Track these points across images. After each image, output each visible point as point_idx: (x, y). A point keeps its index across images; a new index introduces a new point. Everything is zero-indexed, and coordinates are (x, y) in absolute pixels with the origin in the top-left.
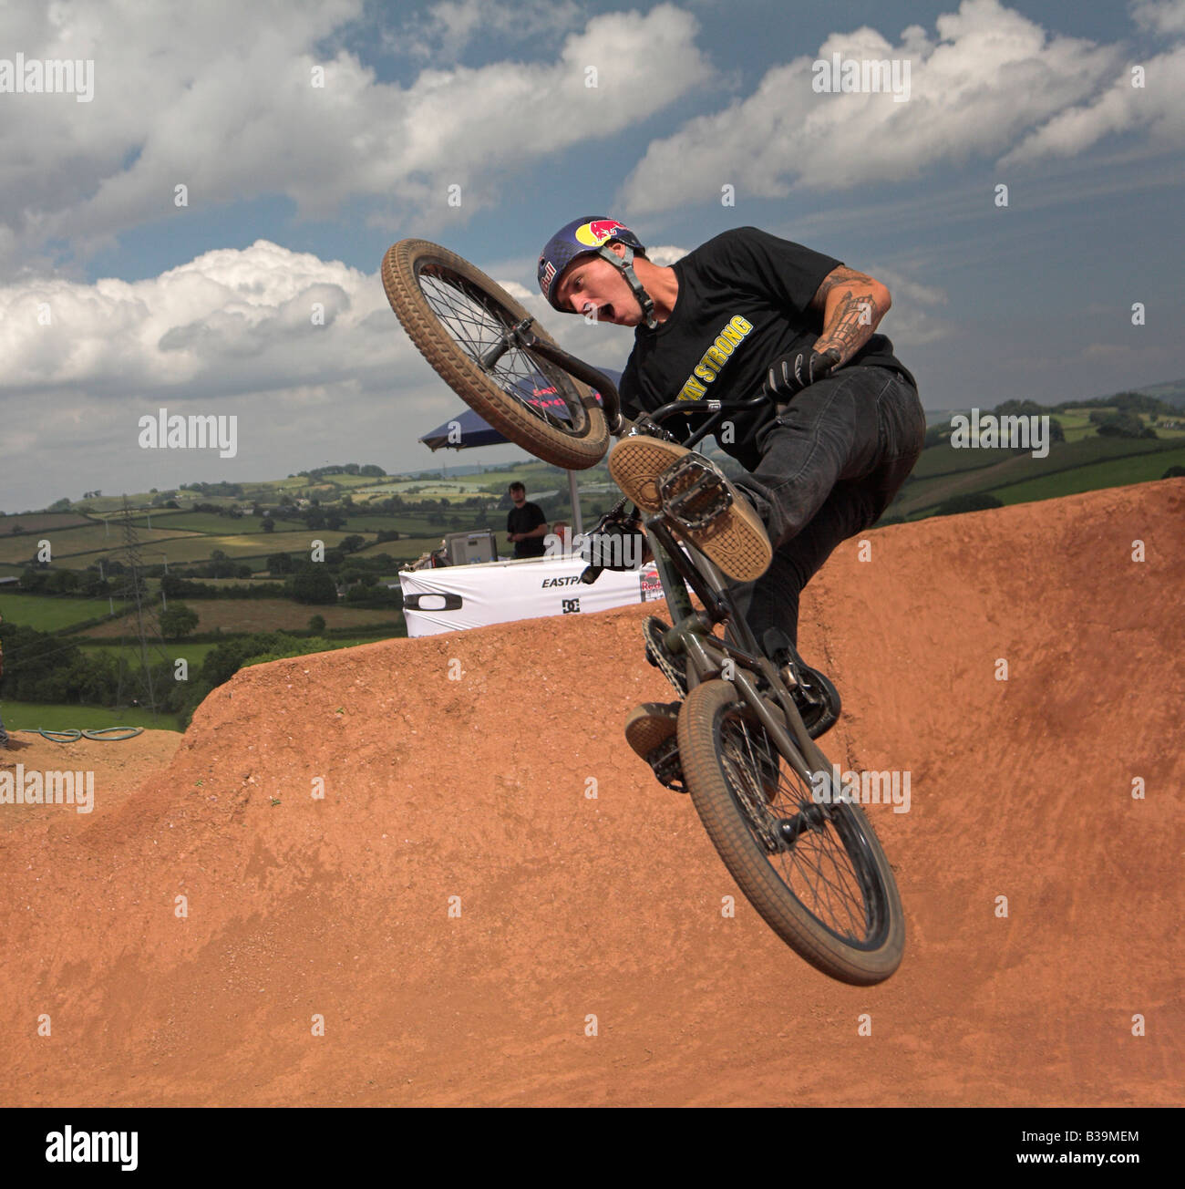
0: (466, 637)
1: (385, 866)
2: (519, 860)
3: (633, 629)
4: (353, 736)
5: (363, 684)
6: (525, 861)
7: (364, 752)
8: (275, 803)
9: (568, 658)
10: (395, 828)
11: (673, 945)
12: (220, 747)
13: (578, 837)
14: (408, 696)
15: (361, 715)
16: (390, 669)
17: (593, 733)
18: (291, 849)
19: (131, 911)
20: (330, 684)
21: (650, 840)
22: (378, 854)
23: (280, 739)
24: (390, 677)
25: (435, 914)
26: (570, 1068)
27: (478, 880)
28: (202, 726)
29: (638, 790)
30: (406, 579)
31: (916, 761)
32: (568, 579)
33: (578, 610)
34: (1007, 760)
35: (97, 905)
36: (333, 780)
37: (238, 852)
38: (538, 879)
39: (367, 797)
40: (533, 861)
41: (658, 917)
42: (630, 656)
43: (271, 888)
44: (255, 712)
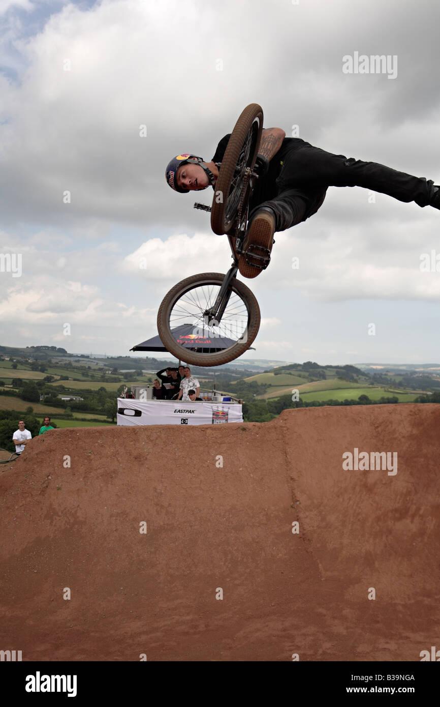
0: (146, 429)
1: (105, 521)
2: (162, 523)
4: (95, 464)
5: (101, 443)
6: (164, 524)
7: (99, 471)
8: (59, 489)
9: (186, 442)
10: (110, 505)
11: (225, 564)
13: (186, 516)
14: (119, 450)
15: (99, 456)
17: (194, 474)
18: (65, 509)
20: (87, 441)
21: (215, 520)
22: (102, 515)
24: (113, 441)
26: (188, 614)
29: (210, 499)
30: (119, 400)
32: (185, 410)
33: (187, 423)
34: (351, 502)
36: (85, 481)
37: (41, 508)
38: (169, 532)
39: (99, 490)
40: (168, 525)
41: (218, 552)
43: (55, 525)
44: (54, 449)
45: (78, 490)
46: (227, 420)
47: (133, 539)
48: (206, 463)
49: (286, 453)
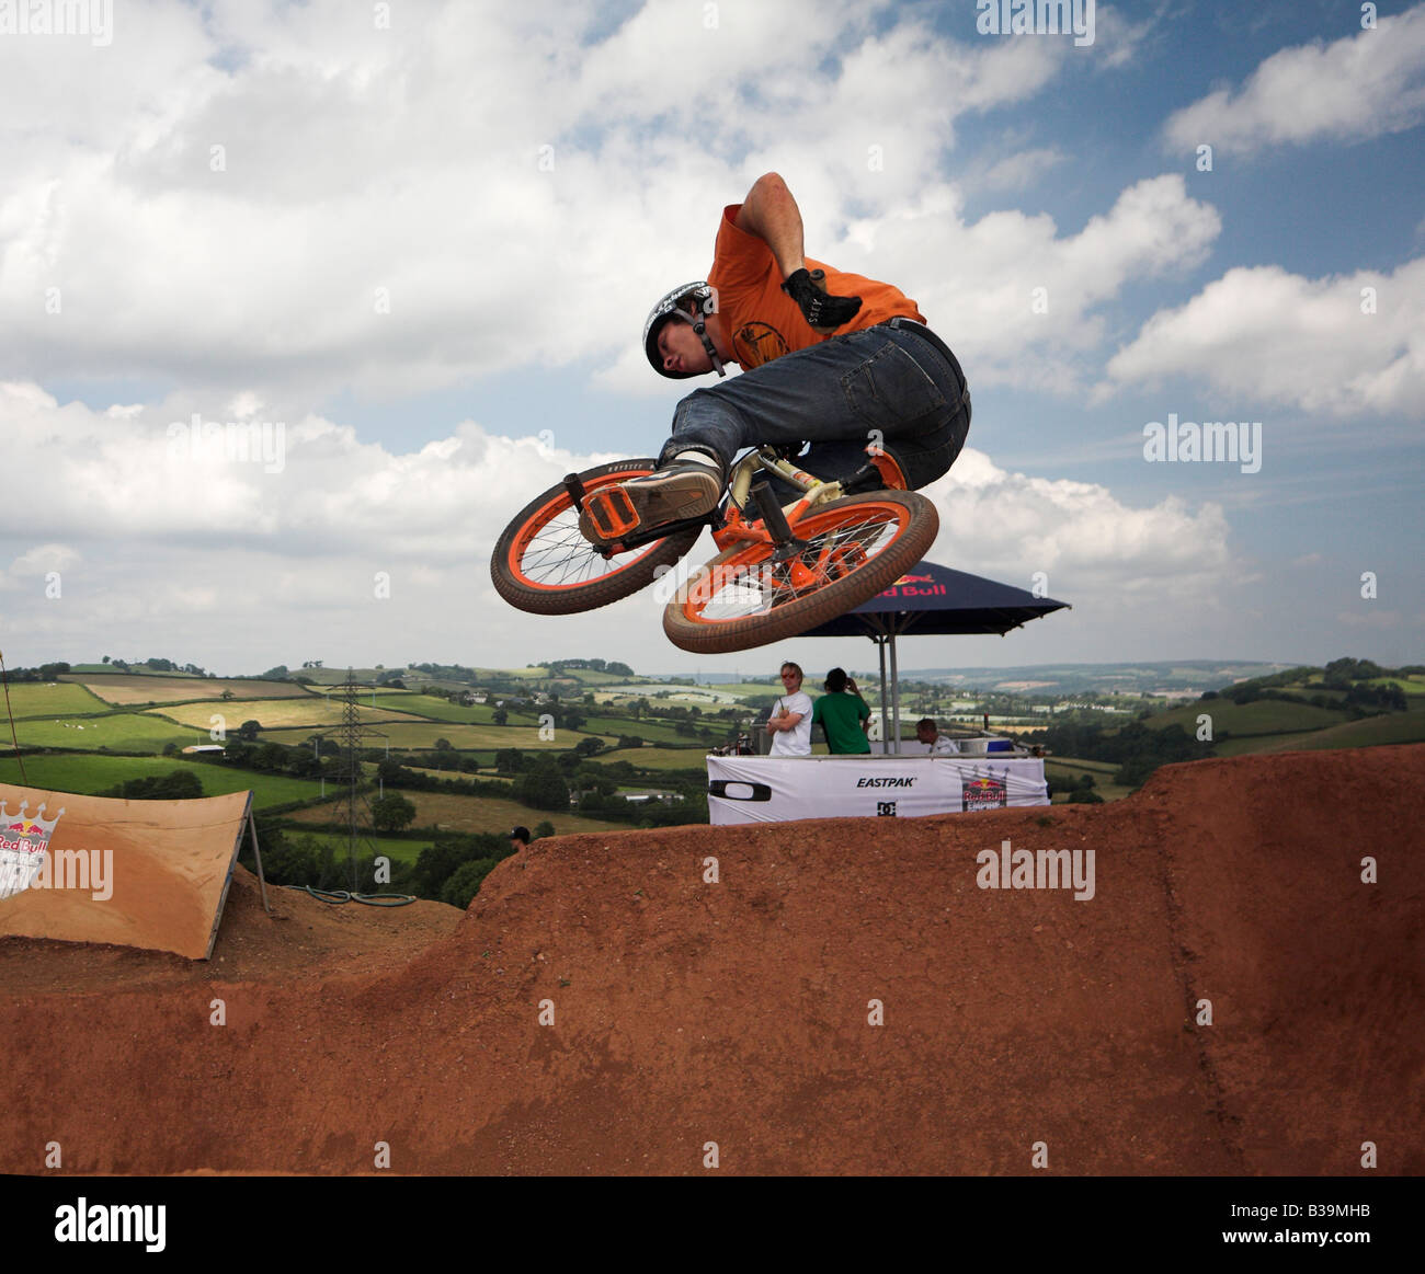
0: (778, 829)
1: (679, 1063)
2: (825, 1071)
3: (957, 838)
4: (653, 920)
5: (666, 867)
6: (830, 1072)
7: (662, 939)
8: (563, 985)
9: (885, 861)
10: (690, 1023)
12: (511, 919)
15: (662, 901)
16: (695, 854)
17: (909, 943)
18: (579, 1035)
19: (404, 1084)
20: (630, 864)
21: (968, 1063)
22: (672, 1049)
23: (573, 917)
25: (732, 1118)
27: (780, 1087)
28: (491, 895)
29: (954, 1009)
30: (712, 761)
31: (1263, 1008)
32: (885, 780)
33: (894, 814)
35: (368, 1074)
36: (627, 966)
37: (522, 1032)
38: (844, 1092)
39: (663, 987)
40: (838, 1072)
41: (975, 1146)
42: (951, 865)
43: (555, 1074)
44: (549, 886)
45: (612, 987)
46: (1003, 802)
47: (750, 1108)
48: (941, 913)
49: (1168, 885)
